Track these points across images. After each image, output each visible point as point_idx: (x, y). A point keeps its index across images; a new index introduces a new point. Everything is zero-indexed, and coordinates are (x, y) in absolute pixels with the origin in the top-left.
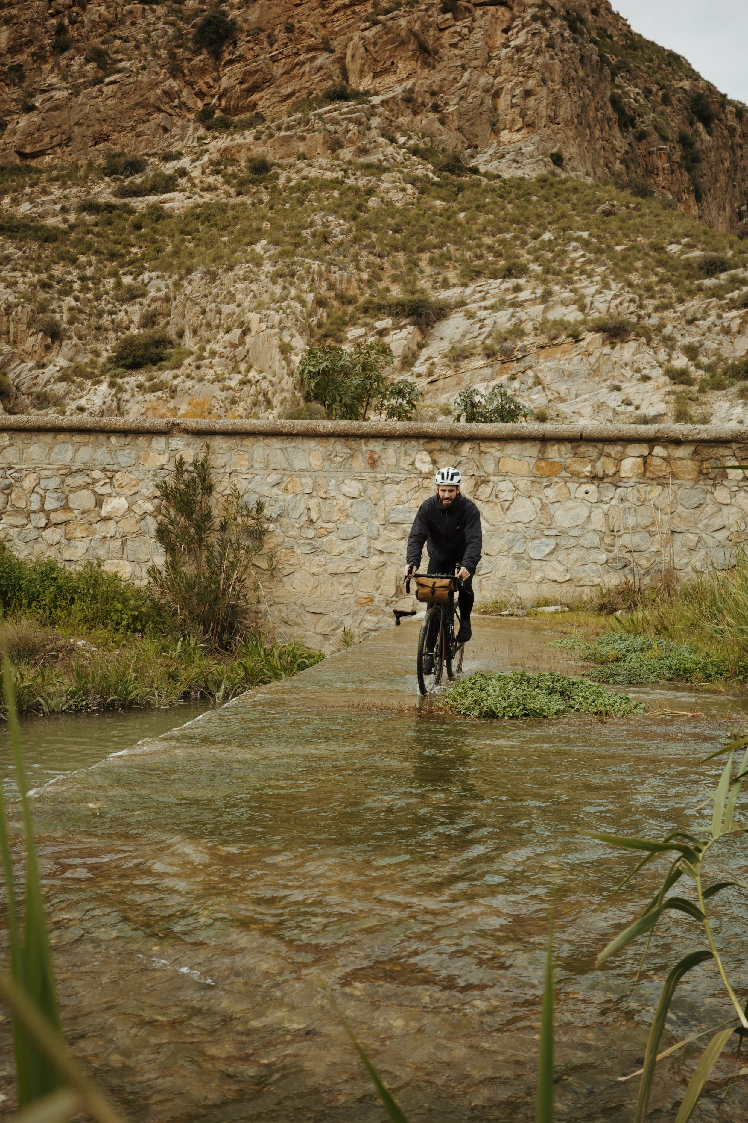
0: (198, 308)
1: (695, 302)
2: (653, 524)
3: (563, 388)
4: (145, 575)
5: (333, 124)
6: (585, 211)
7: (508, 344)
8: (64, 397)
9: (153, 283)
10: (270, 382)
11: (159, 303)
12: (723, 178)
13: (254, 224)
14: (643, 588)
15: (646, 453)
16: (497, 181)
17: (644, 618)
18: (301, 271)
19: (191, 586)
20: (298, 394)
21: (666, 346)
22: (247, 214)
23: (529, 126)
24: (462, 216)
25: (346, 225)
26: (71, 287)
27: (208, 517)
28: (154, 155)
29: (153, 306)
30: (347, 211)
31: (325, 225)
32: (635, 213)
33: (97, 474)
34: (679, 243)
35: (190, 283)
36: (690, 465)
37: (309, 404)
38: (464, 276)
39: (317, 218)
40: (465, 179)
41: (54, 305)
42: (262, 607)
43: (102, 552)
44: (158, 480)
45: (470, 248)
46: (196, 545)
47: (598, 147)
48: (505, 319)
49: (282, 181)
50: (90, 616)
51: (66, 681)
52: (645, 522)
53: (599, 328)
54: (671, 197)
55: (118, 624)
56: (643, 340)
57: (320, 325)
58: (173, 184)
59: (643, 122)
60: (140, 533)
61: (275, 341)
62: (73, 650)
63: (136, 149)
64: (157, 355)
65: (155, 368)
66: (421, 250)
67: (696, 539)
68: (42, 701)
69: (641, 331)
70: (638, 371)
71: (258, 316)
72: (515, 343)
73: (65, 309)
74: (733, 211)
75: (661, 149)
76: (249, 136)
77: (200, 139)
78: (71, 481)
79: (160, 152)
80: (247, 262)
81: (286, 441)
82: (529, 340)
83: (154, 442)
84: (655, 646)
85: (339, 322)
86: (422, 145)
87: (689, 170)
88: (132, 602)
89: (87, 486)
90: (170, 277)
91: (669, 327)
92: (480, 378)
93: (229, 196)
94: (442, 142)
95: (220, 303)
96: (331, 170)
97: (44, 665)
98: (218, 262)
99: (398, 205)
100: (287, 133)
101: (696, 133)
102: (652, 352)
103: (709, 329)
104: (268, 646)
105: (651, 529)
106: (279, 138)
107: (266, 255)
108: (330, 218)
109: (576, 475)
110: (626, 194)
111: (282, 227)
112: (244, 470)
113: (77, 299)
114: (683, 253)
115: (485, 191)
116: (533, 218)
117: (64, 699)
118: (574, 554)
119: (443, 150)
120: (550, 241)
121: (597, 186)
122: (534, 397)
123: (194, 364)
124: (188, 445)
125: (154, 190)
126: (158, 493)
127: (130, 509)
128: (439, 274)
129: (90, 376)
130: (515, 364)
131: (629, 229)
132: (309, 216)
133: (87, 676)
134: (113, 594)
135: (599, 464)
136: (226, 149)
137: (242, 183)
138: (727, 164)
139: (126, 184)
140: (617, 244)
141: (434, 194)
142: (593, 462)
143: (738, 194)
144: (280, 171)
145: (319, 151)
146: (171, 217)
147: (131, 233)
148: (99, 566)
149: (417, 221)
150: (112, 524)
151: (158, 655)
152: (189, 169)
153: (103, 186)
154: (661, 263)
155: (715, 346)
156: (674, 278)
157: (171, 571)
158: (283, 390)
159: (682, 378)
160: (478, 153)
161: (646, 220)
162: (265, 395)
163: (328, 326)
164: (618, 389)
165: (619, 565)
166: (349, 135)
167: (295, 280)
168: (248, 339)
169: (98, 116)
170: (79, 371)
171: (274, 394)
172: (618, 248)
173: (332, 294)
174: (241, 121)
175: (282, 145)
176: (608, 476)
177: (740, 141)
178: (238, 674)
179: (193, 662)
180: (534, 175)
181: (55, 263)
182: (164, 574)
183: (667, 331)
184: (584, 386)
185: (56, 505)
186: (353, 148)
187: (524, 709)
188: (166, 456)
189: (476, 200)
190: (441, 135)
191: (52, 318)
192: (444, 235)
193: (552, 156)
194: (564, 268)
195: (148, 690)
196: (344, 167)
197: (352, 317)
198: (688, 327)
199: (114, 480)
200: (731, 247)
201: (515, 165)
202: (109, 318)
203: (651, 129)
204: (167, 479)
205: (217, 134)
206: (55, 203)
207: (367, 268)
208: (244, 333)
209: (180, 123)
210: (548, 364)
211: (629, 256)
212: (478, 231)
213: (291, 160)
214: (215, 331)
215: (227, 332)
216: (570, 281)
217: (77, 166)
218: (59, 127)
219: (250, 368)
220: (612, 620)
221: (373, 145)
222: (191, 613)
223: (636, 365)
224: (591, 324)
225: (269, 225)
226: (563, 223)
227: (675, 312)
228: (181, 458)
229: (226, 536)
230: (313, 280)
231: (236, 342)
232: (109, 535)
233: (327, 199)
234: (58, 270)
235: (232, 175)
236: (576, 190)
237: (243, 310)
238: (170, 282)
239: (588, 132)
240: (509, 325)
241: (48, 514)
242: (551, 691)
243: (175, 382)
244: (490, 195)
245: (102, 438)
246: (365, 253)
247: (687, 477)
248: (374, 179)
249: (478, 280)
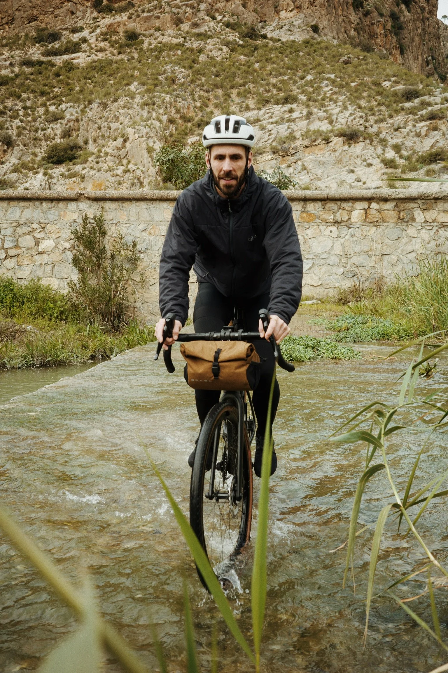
0: (96, 126)
1: (399, 117)
2: (371, 250)
3: (319, 172)
4: (66, 286)
5: (176, 8)
6: (332, 61)
7: (286, 145)
8: (16, 182)
9: (68, 110)
10: (142, 171)
11: (72, 123)
12: (417, 39)
13: (129, 72)
14: (365, 288)
15: (366, 207)
16: (279, 43)
17: (365, 306)
18: (159, 102)
19: (94, 292)
20: (159, 178)
21: (382, 145)
22: (124, 66)
23: (298, 8)
24: (257, 65)
25: (186, 72)
26: (18, 113)
27: (103, 251)
28: (66, 29)
29: (69, 125)
30: (187, 63)
31: (173, 72)
32: (363, 62)
33: (35, 226)
34: (390, 80)
35: (91, 110)
36: (393, 214)
37: (166, 184)
38: (258, 103)
39: (168, 68)
40: (259, 42)
41: (8, 125)
42: (138, 305)
43: (40, 273)
44: (73, 228)
45: (262, 86)
46: (97, 268)
47: (340, 20)
48: (284, 130)
49: (146, 45)
50: (34, 312)
51: (21, 350)
52: (366, 249)
53: (341, 134)
54: (385, 52)
55: (51, 316)
56: (368, 141)
57: (171, 135)
58: (79, 48)
59: (368, 5)
60: (63, 261)
61: (144, 146)
62: (24, 332)
63: (55, 25)
64: (72, 155)
65: (71, 163)
66: (232, 87)
67: (396, 259)
68: (6, 362)
69: (366, 136)
70: (365, 160)
71: (133, 130)
72: (290, 145)
73: (14, 128)
74: (423, 60)
75: (379, 21)
76: (125, 16)
77: (94, 18)
78: (20, 230)
79: (70, 27)
80: (126, 96)
81: (149, 204)
82: (298, 143)
83: (69, 205)
84: (370, 321)
85: (183, 133)
86: (232, 21)
87: (396, 34)
88: (59, 303)
89: (29, 233)
90: (79, 106)
91: (384, 133)
92: (269, 166)
93: (113, 54)
94: (244, 18)
95: (110, 122)
96: (176, 37)
97: (7, 341)
98: (107, 97)
99: (218, 59)
100: (149, 14)
101: (401, 11)
102: (373, 149)
103: (408, 134)
104: (142, 328)
105: (369, 253)
106: (143, 18)
107: (137, 92)
108: (176, 68)
109: (324, 221)
110: (358, 50)
111: (146, 74)
112: (125, 222)
113: (21, 121)
114: (392, 87)
115: (271, 49)
116: (300, 66)
117: (20, 360)
118: (324, 269)
119: (245, 24)
120: (311, 81)
121: (340, 46)
122: (302, 178)
123: (95, 160)
124: (90, 207)
125: (67, 51)
126: (73, 237)
127: (56, 247)
128: (243, 102)
129: (31, 169)
130: (290, 157)
131: (359, 72)
132: (163, 67)
133: (33, 347)
134: (47, 298)
135: (338, 215)
136: (111, 25)
137: (121, 47)
138: (420, 31)
139: (49, 48)
140: (352, 82)
141: (239, 51)
142: (335, 213)
143: (426, 50)
144: (144, 38)
145: (168, 25)
146: (78, 68)
147: (53, 79)
148: (39, 281)
149: (230, 69)
150: (45, 256)
151: (75, 334)
152: (88, 38)
153: (35, 49)
154: (379, 93)
155: (412, 144)
156: (387, 103)
157: (82, 284)
158: (149, 176)
159: (391, 165)
160: (266, 26)
161: (369, 67)
162: (139, 179)
163: (176, 136)
164: (352, 172)
165: (351, 275)
166: (187, 15)
167: (155, 107)
168: (127, 144)
169: (31, 4)
170: (24, 166)
171: (144, 178)
172: (353, 84)
173: (178, 116)
174: (119, 7)
175: (145, 22)
176: (344, 221)
177: (428, 16)
178: (124, 344)
179: (97, 337)
180: (301, 39)
181: (8, 98)
182: (78, 286)
183: (382, 136)
184: (332, 171)
185: (11, 245)
186: (189, 23)
187: (290, 356)
188: (77, 214)
189: (265, 55)
190: (243, 14)
191: (7, 133)
192: (246, 78)
193: (312, 27)
194: (320, 98)
195: (70, 354)
196: (184, 35)
197: (191, 130)
198: (395, 133)
199: (46, 229)
200: (421, 82)
201: (289, 33)
202: (42, 133)
203: (373, 9)
204: (78, 228)
205: (105, 16)
206: (6, 61)
207: (199, 99)
208: (125, 141)
209: (81, 9)
210: (310, 157)
211: (359, 89)
212: (267, 75)
213: (151, 31)
214: (107, 140)
215: (115, 140)
216: (323, 106)
217: (18, 36)
218: (6, 12)
219: (129, 162)
220: (346, 307)
221: (201, 21)
222: (94, 308)
223: (363, 157)
224: (336, 132)
225: (138, 73)
226: (319, 69)
227: (387, 124)
228: (86, 215)
229: (115, 262)
230: (166, 107)
231: (120, 146)
232: (44, 263)
233: (174, 56)
234: (9, 103)
235: (114, 41)
236: (327, 48)
237: (124, 127)
238: (78, 110)
239: (334, 11)
240: (286, 134)
241: (6, 250)
242: (307, 346)
243: (84, 172)
244: (274, 52)
245: (37, 203)
246: (198, 90)
247: (391, 221)
248: (203, 43)
249: (267, 105)
